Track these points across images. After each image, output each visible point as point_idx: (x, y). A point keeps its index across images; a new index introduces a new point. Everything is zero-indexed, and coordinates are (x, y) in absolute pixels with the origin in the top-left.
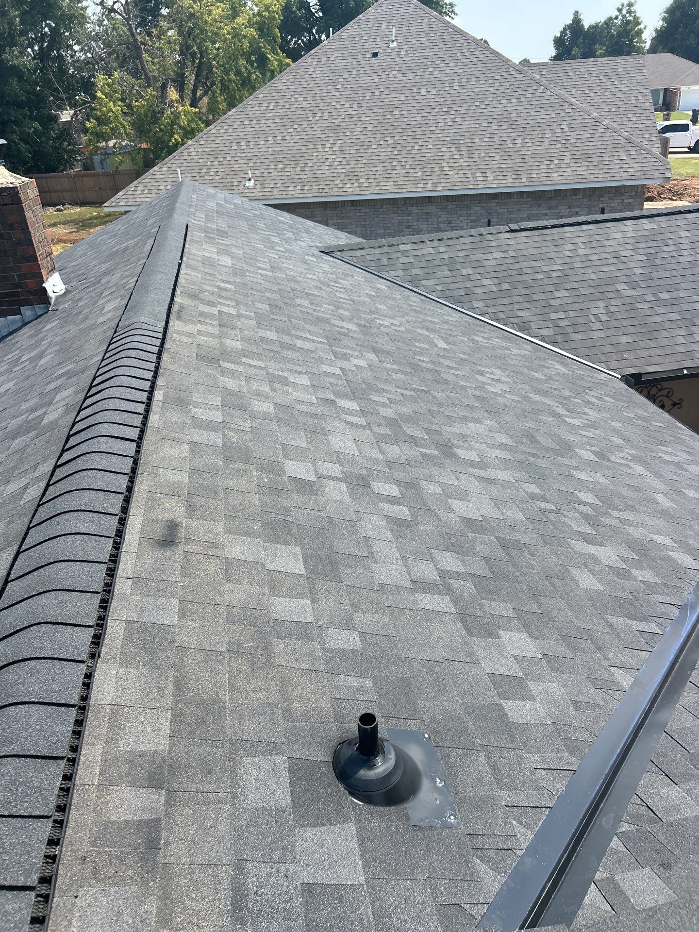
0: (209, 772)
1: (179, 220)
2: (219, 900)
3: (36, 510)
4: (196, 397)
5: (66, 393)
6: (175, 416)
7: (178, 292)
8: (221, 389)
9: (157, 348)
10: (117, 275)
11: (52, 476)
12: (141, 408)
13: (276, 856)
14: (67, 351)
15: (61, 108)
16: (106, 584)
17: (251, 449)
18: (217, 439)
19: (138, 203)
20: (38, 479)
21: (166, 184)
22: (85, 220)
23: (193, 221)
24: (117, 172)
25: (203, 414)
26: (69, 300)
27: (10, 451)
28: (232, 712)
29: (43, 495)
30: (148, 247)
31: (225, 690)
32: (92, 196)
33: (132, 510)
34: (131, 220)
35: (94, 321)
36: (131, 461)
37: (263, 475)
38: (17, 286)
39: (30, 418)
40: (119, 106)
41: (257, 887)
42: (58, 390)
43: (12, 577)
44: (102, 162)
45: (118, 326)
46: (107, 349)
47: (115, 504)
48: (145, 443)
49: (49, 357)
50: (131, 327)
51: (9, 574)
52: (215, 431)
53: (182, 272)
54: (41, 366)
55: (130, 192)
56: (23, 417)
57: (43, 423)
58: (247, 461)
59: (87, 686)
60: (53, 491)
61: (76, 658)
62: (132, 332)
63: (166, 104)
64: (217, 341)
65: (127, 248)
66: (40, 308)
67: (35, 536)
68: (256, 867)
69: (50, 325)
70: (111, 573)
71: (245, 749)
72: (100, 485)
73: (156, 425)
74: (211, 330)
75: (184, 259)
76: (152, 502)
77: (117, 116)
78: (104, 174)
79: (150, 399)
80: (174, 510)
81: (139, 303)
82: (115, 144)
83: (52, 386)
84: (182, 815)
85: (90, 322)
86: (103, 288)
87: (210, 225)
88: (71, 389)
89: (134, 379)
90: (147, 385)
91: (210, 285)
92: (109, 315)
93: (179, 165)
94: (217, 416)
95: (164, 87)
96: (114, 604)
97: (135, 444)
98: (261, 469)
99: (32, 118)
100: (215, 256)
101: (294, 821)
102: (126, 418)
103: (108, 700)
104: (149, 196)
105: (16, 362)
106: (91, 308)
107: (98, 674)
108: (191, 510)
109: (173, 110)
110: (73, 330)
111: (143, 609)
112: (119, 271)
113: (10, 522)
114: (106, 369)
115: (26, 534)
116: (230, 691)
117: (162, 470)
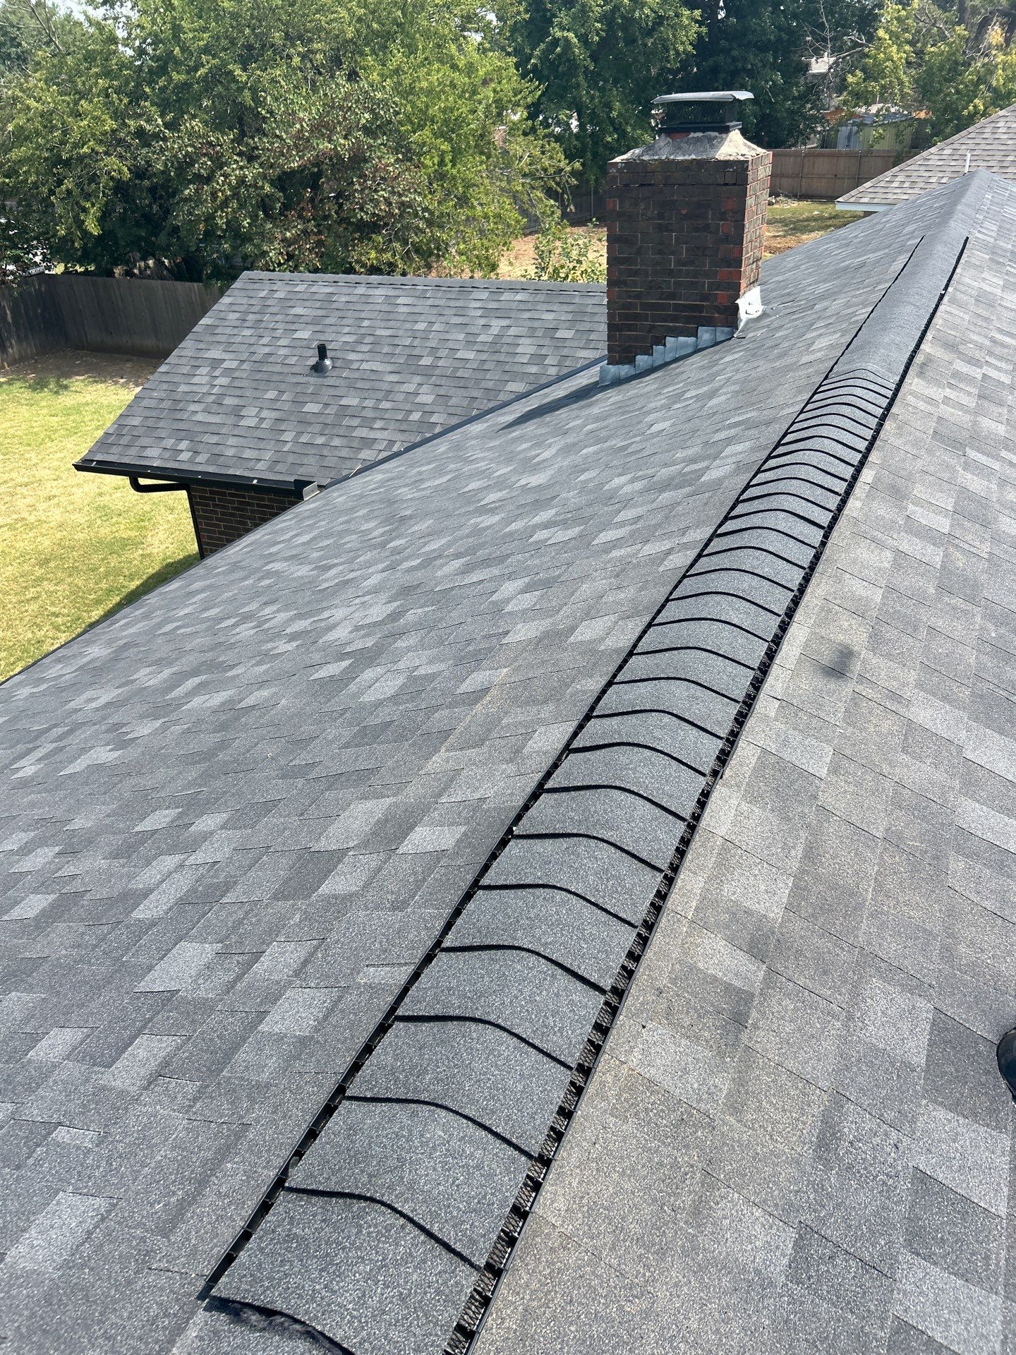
0: (825, 973)
1: (956, 229)
2: (805, 1124)
3: (680, 582)
4: (919, 491)
5: (739, 448)
6: (882, 509)
7: (929, 336)
8: (957, 488)
9: (882, 411)
10: (841, 301)
11: (706, 545)
12: (841, 487)
13: (890, 1115)
14: (748, 393)
15: (818, 53)
16: (748, 696)
17: (982, 585)
18: (935, 556)
19: (888, 201)
20: (685, 546)
21: (940, 175)
22: (799, 221)
23: (978, 235)
24: (869, 153)
25: (923, 517)
26: (763, 327)
27: (654, 506)
28: (871, 915)
29: (692, 565)
30: (898, 266)
31: (869, 886)
32: (820, 186)
33: (798, 616)
34: (877, 223)
35: (795, 360)
36: (812, 552)
37: (991, 626)
38: (705, 297)
39: (686, 470)
40: (905, 52)
41: (854, 1137)
42: (729, 441)
43: (638, 650)
44: (849, 137)
45: (831, 371)
46: (811, 398)
47: (781, 601)
48: (835, 534)
49: (723, 398)
50: (851, 375)
51: (635, 646)
52: (934, 545)
53: (941, 308)
54: (711, 408)
55: (882, 184)
56: (678, 467)
57: (702, 480)
58: (971, 600)
59: (702, 804)
60: (703, 564)
61: (697, 767)
62: (848, 382)
63: (980, 50)
64: (968, 417)
65: (863, 265)
66: (723, 332)
67: (672, 611)
68: (858, 1113)
69: (731, 357)
70: (757, 684)
71: (878, 969)
72: (765, 571)
73: (855, 515)
74: (965, 400)
75: (950, 289)
76: (826, 615)
77: (896, 68)
78: (847, 155)
79: (855, 478)
80: (855, 634)
81: (869, 343)
82: (879, 111)
83: (722, 435)
84: (780, 1004)
85: (788, 360)
86: (815, 316)
87: (1002, 244)
88: (747, 443)
89: (840, 446)
90: (855, 458)
91: (979, 334)
92: (819, 355)
93: (972, 147)
94: (944, 524)
95: (985, 23)
96: (751, 723)
97: (822, 532)
98: (988, 616)
99: (774, 67)
100: (999, 292)
101: (923, 1088)
102: (818, 495)
103: (722, 831)
104: (910, 191)
105: (678, 397)
106: (793, 342)
107: (715, 796)
108: (876, 640)
109: (986, 60)
110: (763, 367)
111: (785, 743)
112: (843, 295)
113: (641, 589)
114: (805, 424)
115: (663, 606)
116: (874, 890)
117: (848, 576)
